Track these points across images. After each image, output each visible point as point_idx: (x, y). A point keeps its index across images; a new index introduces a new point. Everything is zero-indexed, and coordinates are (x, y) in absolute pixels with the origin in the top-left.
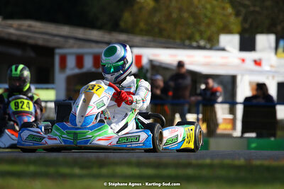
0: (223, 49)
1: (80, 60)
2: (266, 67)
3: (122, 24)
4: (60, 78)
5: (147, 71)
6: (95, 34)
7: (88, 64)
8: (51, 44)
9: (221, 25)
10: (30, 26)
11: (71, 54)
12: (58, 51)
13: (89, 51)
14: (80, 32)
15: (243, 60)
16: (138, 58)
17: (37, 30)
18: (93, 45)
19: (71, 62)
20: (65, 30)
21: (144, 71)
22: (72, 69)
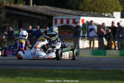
0: (114, 18)
1: (62, 21)
3: (80, 8)
5: (86, 25)
6: (69, 11)
7: (65, 22)
8: (53, 15)
9: (116, 8)
10: (46, 8)
11: (59, 18)
12: (54, 17)
14: (64, 10)
16: (83, 20)
18: (68, 15)
19: (59, 21)
20: (59, 10)
21: (85, 25)
22: (59, 24)
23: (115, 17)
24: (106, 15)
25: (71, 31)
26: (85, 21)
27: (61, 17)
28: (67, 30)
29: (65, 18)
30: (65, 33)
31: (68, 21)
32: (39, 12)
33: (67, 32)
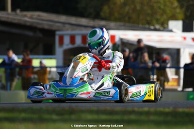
0: (171, 31)
1: (73, 39)
3: (102, 14)
4: (59, 51)
5: (119, 46)
6: (84, 21)
7: (78, 41)
8: (54, 28)
10: (39, 16)
11: (67, 35)
12: (58, 33)
13: (79, 33)
14: (73, 20)
15: (185, 38)
17: (43, 18)
18: (83, 28)
19: (67, 40)
20: (63, 18)
21: (116, 46)
22: (67, 45)
23: (174, 30)
24: (152, 27)
26: (117, 39)
27: (70, 32)
32: (28, 24)
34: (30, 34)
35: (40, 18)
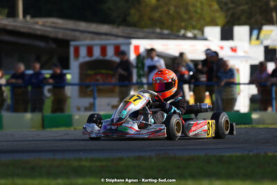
0: (206, 39)
1: (90, 51)
2: (240, 53)
4: (75, 65)
5: (144, 58)
6: (105, 28)
7: (97, 53)
8: (69, 38)
10: (53, 23)
11: (83, 45)
12: (73, 43)
13: (97, 43)
14: (94, 27)
15: (222, 48)
16: (137, 48)
18: (103, 37)
19: (83, 52)
20: (83, 25)
22: (84, 58)
23: (209, 38)
24: (190, 34)
25: (110, 72)
26: (142, 50)
27: (88, 42)
28: (103, 71)
29: (97, 45)
30: (99, 77)
31: (104, 50)
32: (39, 33)
33: (102, 74)
34: (42, 44)
35: (53, 25)
